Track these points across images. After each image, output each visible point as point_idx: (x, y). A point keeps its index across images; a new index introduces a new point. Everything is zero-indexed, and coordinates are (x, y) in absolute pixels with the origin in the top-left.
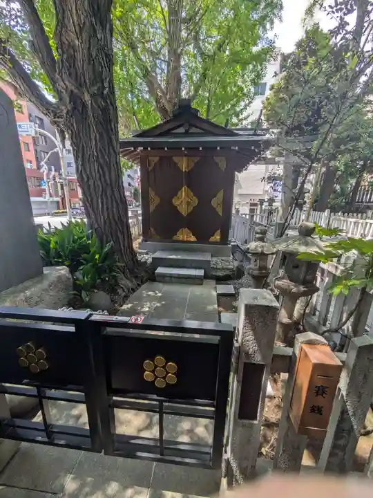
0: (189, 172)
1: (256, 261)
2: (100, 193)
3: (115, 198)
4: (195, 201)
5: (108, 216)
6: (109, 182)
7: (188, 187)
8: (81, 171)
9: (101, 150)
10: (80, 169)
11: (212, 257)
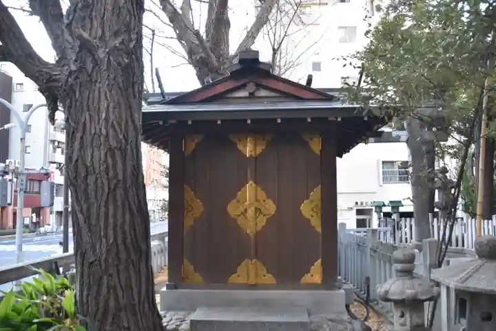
0: (256, 158)
1: (402, 316)
2: (105, 197)
3: (129, 204)
4: (270, 207)
5: (115, 239)
6: (120, 177)
7: (255, 182)
8: (77, 161)
9: (113, 126)
10: (75, 158)
11: (309, 315)
